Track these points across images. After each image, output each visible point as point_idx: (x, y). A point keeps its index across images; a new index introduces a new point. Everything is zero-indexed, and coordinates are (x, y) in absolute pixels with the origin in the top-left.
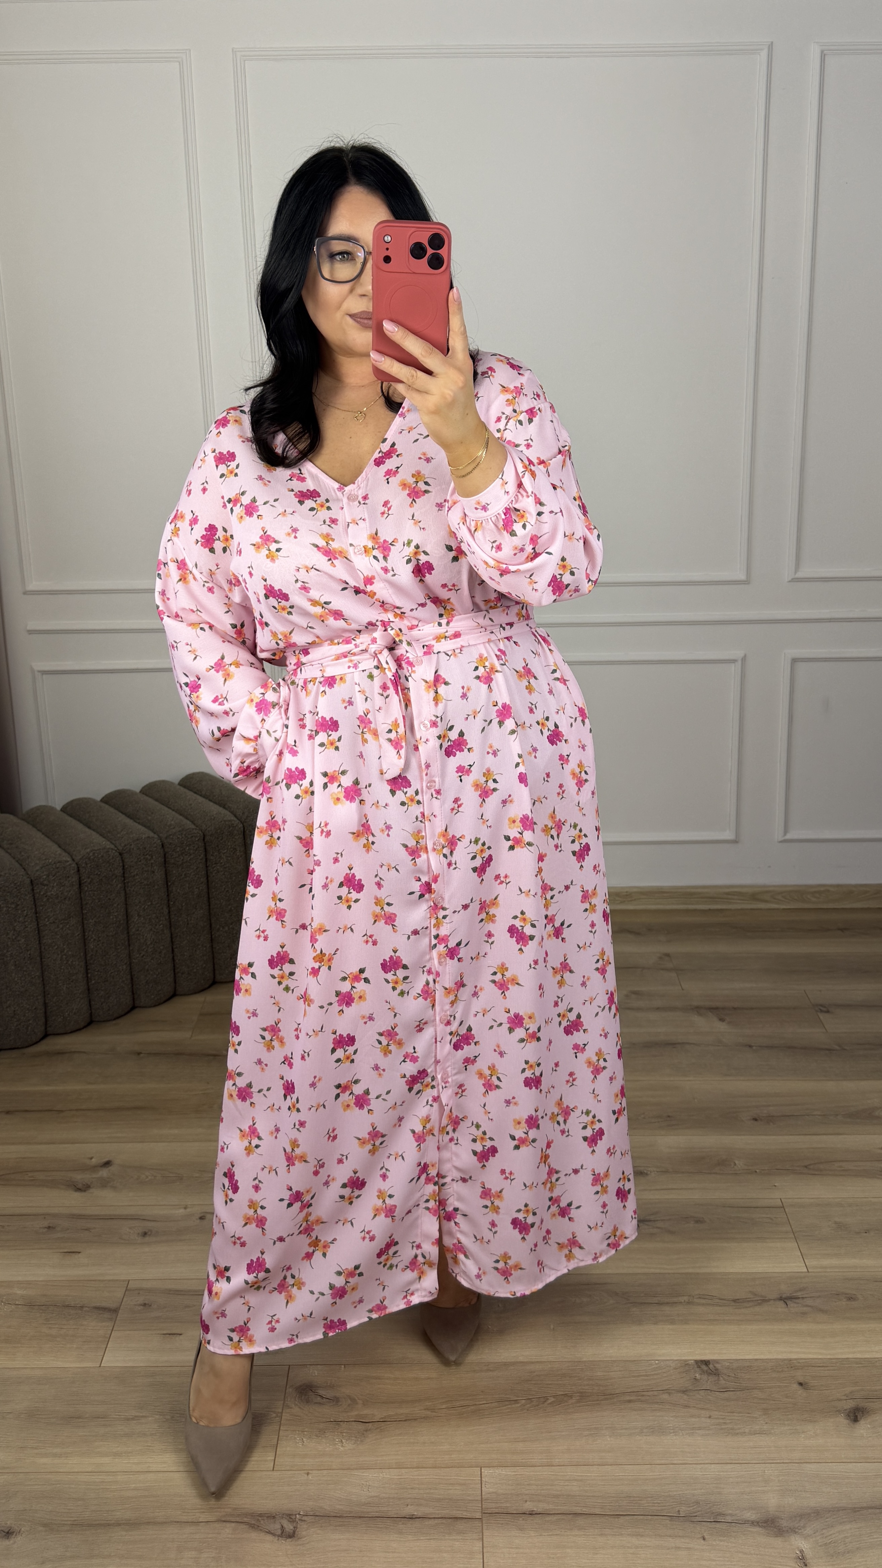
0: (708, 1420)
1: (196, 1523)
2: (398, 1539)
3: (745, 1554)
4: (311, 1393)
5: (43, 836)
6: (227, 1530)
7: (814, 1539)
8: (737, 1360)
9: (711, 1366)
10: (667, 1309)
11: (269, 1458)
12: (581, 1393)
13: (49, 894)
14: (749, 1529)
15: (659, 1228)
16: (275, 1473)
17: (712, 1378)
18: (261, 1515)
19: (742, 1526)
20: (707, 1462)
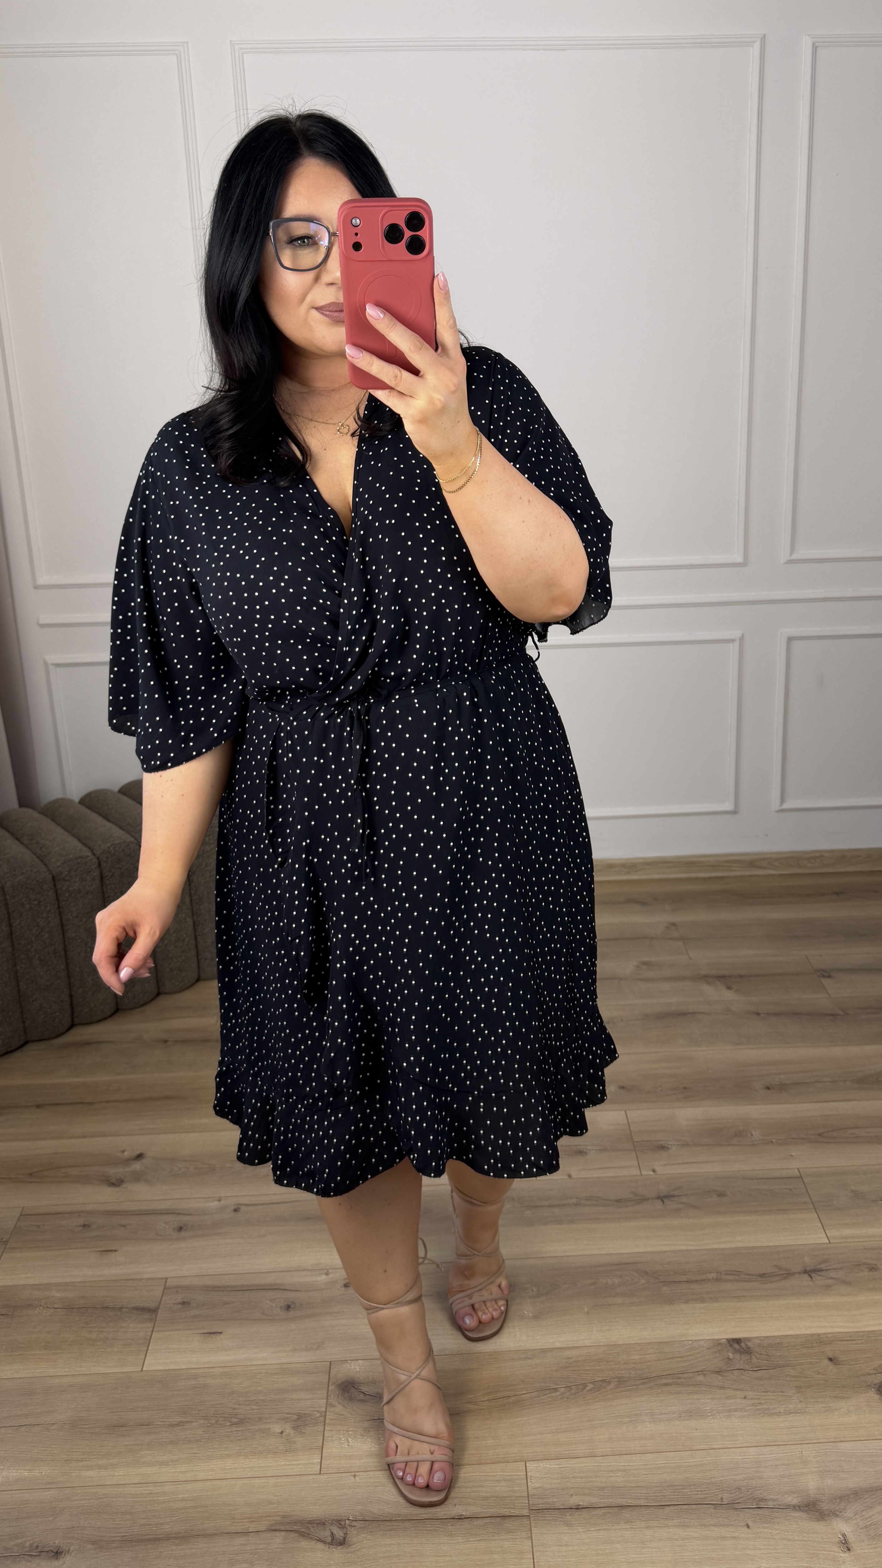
0: (744, 1401)
1: (246, 1533)
2: (448, 1541)
3: (789, 1540)
4: (353, 1390)
5: (62, 831)
6: (278, 1539)
7: (855, 1521)
8: (767, 1337)
9: (743, 1345)
10: (695, 1286)
11: (316, 1461)
12: (618, 1377)
13: (71, 889)
14: (792, 1514)
15: (682, 1203)
16: (322, 1477)
17: (745, 1357)
18: (310, 1522)
19: (784, 1511)
20: (745, 1445)
